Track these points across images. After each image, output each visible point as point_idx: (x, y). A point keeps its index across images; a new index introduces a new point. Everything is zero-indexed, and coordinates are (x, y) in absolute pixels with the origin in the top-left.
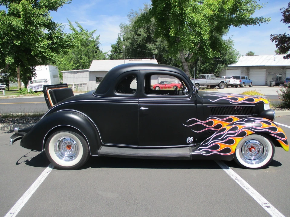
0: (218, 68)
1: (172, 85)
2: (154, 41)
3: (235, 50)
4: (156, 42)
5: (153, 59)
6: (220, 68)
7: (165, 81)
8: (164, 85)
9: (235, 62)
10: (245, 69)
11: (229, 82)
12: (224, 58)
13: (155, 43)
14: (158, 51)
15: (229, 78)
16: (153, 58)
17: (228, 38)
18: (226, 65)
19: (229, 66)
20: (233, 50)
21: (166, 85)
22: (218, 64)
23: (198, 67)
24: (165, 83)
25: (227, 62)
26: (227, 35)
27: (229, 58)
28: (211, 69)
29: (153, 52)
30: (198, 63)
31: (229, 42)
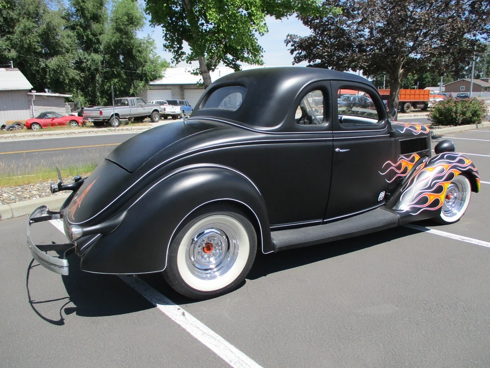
0: (134, 88)
1: (65, 119)
2: (4, 31)
3: (159, 56)
4: (12, 33)
5: (11, 69)
6: (137, 88)
7: (50, 113)
8: (49, 121)
9: (161, 77)
10: (178, 90)
11: (165, 110)
12: (142, 70)
13: (9, 36)
14: (17, 51)
15: (162, 104)
16: (9, 67)
17: (146, 36)
18: (147, 81)
19: (151, 83)
20: (156, 57)
21: (53, 119)
22: (132, 80)
23: (97, 85)
24: (50, 116)
25: (148, 76)
26: (142, 31)
27: (150, 70)
28: (122, 88)
29: (6, 53)
30: (97, 78)
31: (148, 42)
